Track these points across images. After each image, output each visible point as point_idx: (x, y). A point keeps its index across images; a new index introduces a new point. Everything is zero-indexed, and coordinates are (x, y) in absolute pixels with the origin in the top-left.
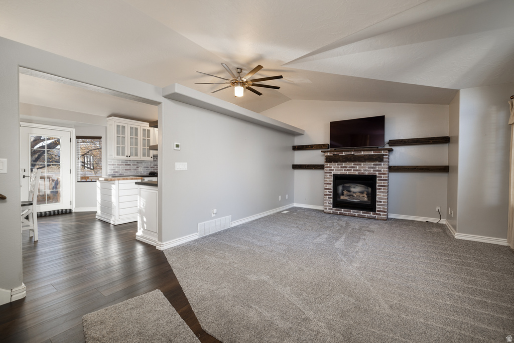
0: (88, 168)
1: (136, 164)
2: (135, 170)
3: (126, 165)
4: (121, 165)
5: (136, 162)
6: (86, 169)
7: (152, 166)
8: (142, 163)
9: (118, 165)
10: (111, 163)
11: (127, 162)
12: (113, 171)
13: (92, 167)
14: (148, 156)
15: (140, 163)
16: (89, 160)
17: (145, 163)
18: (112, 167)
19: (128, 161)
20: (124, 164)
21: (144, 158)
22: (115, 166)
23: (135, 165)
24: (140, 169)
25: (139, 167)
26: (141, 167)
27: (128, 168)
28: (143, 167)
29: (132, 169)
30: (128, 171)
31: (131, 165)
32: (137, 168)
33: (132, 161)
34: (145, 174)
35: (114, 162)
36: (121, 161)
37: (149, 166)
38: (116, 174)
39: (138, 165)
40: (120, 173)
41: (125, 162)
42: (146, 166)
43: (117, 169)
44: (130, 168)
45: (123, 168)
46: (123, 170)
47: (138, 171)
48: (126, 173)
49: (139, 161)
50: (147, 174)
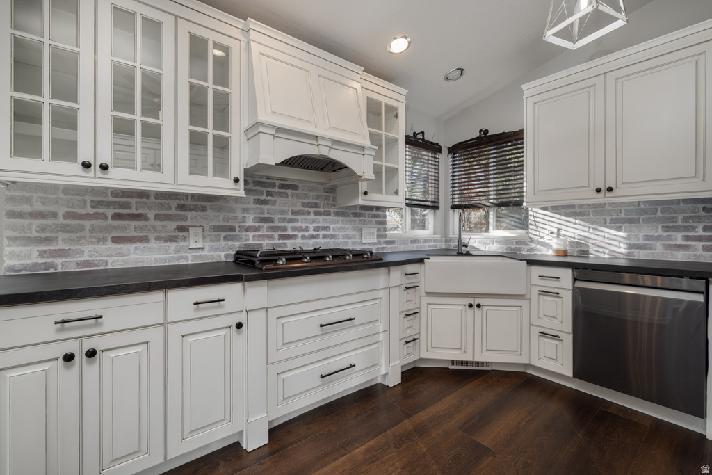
1: (173, 212)
2: (171, 239)
3: (117, 217)
4: (88, 217)
5: (174, 203)
8: (204, 209)
9: (69, 216)
10: (26, 208)
11: (127, 205)
12: (36, 249)
14: (220, 173)
15: (195, 209)
17: (219, 209)
18: (32, 227)
19: (133, 201)
20: (110, 212)
22: (50, 222)
23: (169, 218)
24: (196, 235)
25: (190, 229)
26: (200, 226)
27: (134, 234)
28: (207, 228)
29: (152, 236)
30: (133, 246)
31: (147, 219)
32: (181, 234)
33: (156, 198)
34: (220, 256)
35: (42, 203)
36: (88, 198)
37: (237, 225)
38: (59, 261)
39: (186, 219)
40: (86, 258)
41: (115, 202)
42: (222, 223)
43: (67, 236)
44: (141, 235)
45: (100, 235)
46: (101, 240)
47: (183, 244)
48: (121, 254)
49: (190, 202)
50: (226, 256)
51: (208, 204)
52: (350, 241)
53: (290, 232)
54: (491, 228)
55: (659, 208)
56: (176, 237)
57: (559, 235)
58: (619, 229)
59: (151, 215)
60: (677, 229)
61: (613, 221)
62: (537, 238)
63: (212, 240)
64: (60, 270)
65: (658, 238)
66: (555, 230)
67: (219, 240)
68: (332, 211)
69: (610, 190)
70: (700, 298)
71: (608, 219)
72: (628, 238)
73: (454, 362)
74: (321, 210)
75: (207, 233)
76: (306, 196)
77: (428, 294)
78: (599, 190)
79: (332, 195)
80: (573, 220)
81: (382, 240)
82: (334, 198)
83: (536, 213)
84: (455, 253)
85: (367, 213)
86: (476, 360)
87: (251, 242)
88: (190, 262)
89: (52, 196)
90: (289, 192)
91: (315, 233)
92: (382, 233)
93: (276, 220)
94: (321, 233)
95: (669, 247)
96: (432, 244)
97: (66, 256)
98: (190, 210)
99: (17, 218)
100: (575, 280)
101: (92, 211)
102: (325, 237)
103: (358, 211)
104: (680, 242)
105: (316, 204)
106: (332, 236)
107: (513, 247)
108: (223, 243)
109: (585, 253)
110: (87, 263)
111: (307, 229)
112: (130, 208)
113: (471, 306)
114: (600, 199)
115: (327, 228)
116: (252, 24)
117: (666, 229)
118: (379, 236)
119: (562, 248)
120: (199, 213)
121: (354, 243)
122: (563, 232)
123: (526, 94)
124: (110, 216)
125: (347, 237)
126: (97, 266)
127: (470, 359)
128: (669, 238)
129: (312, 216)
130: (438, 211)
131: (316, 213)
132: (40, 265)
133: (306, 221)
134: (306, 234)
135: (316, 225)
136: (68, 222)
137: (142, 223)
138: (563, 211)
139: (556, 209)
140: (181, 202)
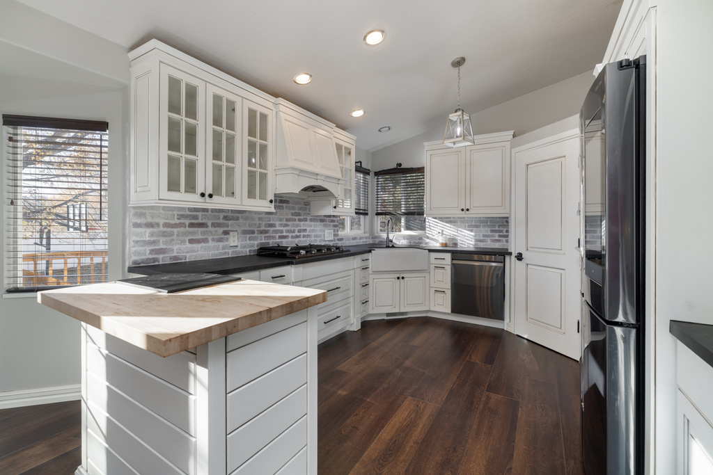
0: (75, 229)
1: (221, 221)
2: (220, 240)
3: (192, 225)
4: (176, 226)
5: (222, 215)
6: (71, 230)
7: (263, 228)
8: (237, 219)
9: (166, 225)
10: (143, 220)
11: (196, 217)
12: (148, 248)
13: (84, 228)
14: (263, 197)
15: (233, 219)
16: (77, 212)
17: (246, 219)
18: (146, 234)
19: (200, 214)
20: (187, 222)
21: (252, 202)
22: (155, 230)
23: (219, 225)
24: (234, 236)
25: (231, 233)
26: (236, 231)
27: (200, 237)
28: (239, 232)
29: (210, 238)
30: (200, 245)
31: (207, 227)
32: (225, 236)
33: (212, 212)
34: (246, 251)
35: (152, 217)
36: (176, 213)
37: (256, 230)
38: (161, 256)
39: (228, 226)
40: (175, 254)
41: (190, 215)
42: (248, 228)
43: (165, 239)
44: (204, 237)
45: (182, 238)
46: (183, 242)
47: (226, 243)
48: (193, 251)
49: (230, 214)
50: (250, 251)
51: (240, 215)
52: (318, 239)
53: (285, 234)
54: (402, 229)
55: (489, 220)
56: (222, 238)
57: (443, 234)
58: (472, 231)
59: (209, 224)
60: (496, 231)
61: (469, 226)
62: (431, 236)
63: (242, 241)
64: (161, 263)
65: (488, 236)
66: (441, 231)
67: (246, 240)
68: (308, 218)
69: (468, 210)
70: (502, 265)
71: (467, 225)
72: (474, 236)
73: (388, 315)
74: (302, 217)
75: (240, 235)
76: (294, 208)
77: (374, 272)
78: (463, 210)
79: (308, 207)
80: (450, 226)
81: (336, 238)
82: (309, 209)
83: (430, 221)
84: (385, 246)
85: (328, 219)
86: (401, 311)
87: (263, 241)
88: (230, 256)
89: (157, 212)
90: (284, 205)
91: (298, 234)
92: (336, 233)
93: (277, 225)
94: (302, 234)
95: (493, 241)
96: (364, 240)
97: (164, 253)
98: (230, 220)
99: (138, 227)
100: (452, 259)
101: (178, 222)
102: (304, 236)
103: (323, 218)
104: (497, 238)
105: (299, 213)
106: (308, 236)
107: (417, 242)
108: (248, 242)
109: (455, 245)
110: (175, 258)
111: (294, 232)
112: (198, 219)
113: (398, 278)
114: (463, 214)
115: (305, 230)
116: (281, 100)
117: (492, 231)
118: (335, 235)
119: (444, 242)
120: (235, 221)
121: (320, 241)
122: (444, 233)
123: (426, 148)
124: (187, 225)
125: (316, 236)
126: (181, 259)
127: (398, 311)
128: (493, 236)
129: (297, 222)
130: (366, 216)
131: (300, 220)
132: (150, 259)
133: (293, 225)
134: (294, 234)
135: (299, 228)
136: (165, 229)
137: (205, 229)
138: (445, 220)
139: (441, 219)
140: (226, 214)
